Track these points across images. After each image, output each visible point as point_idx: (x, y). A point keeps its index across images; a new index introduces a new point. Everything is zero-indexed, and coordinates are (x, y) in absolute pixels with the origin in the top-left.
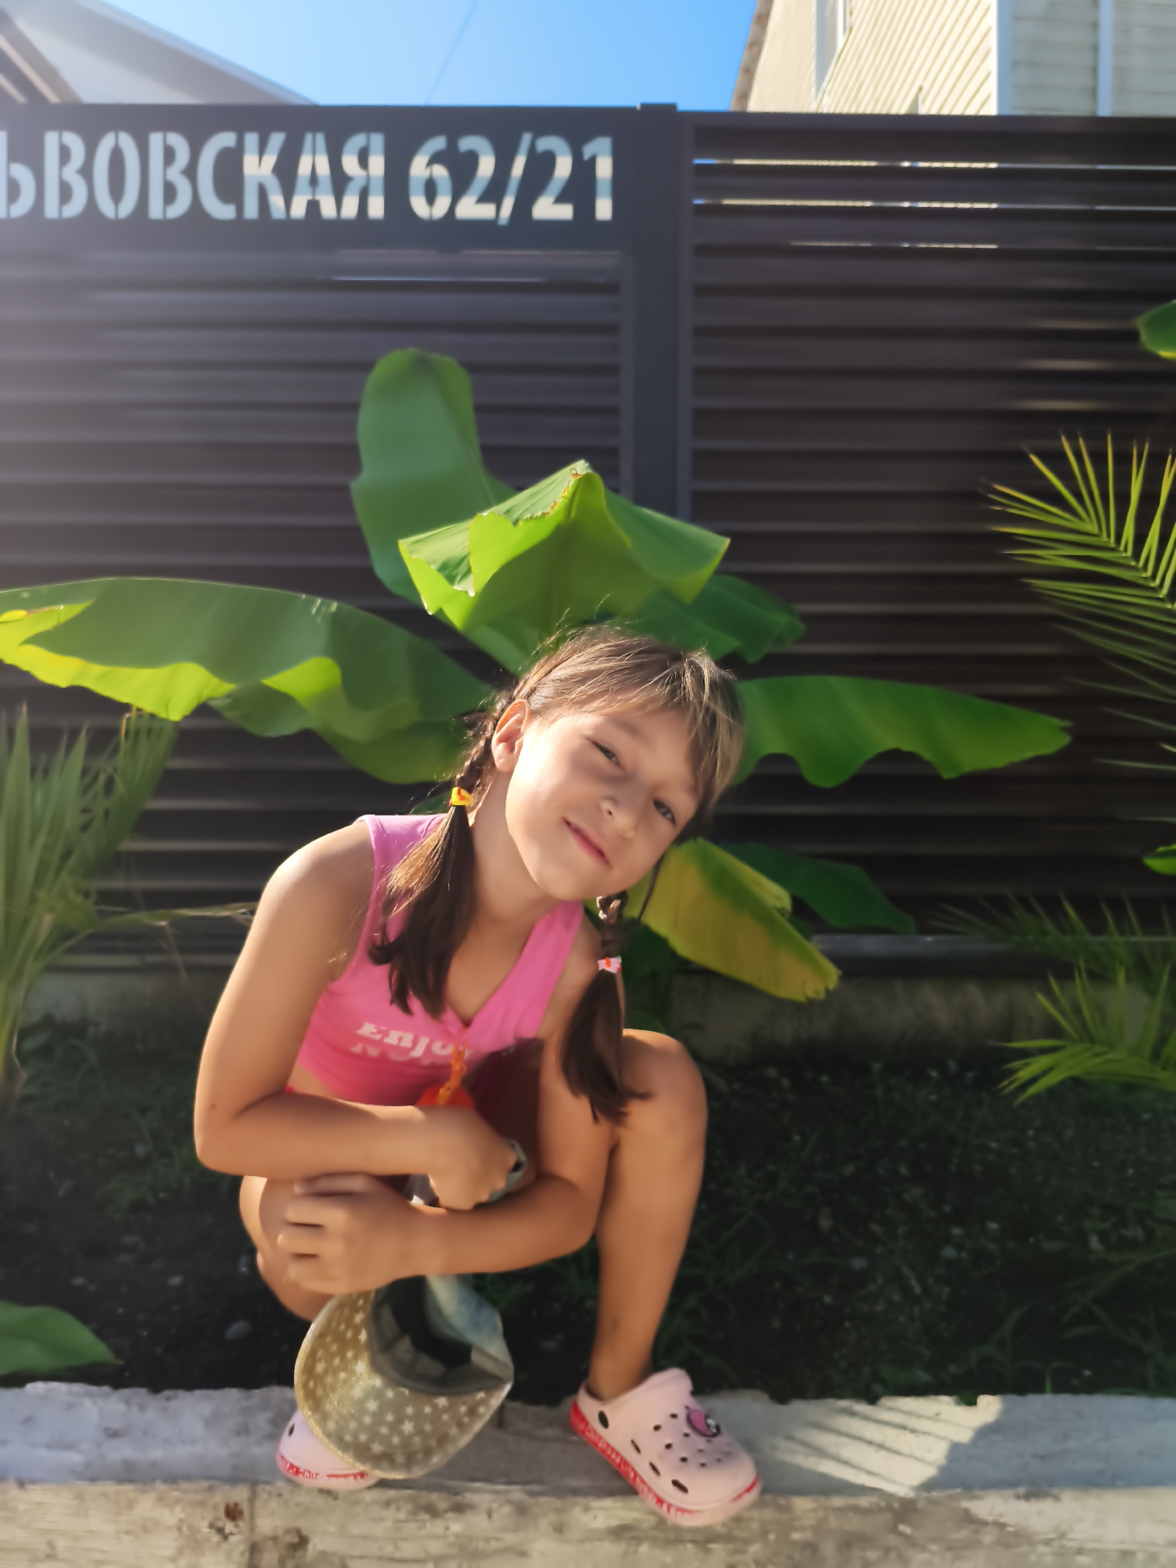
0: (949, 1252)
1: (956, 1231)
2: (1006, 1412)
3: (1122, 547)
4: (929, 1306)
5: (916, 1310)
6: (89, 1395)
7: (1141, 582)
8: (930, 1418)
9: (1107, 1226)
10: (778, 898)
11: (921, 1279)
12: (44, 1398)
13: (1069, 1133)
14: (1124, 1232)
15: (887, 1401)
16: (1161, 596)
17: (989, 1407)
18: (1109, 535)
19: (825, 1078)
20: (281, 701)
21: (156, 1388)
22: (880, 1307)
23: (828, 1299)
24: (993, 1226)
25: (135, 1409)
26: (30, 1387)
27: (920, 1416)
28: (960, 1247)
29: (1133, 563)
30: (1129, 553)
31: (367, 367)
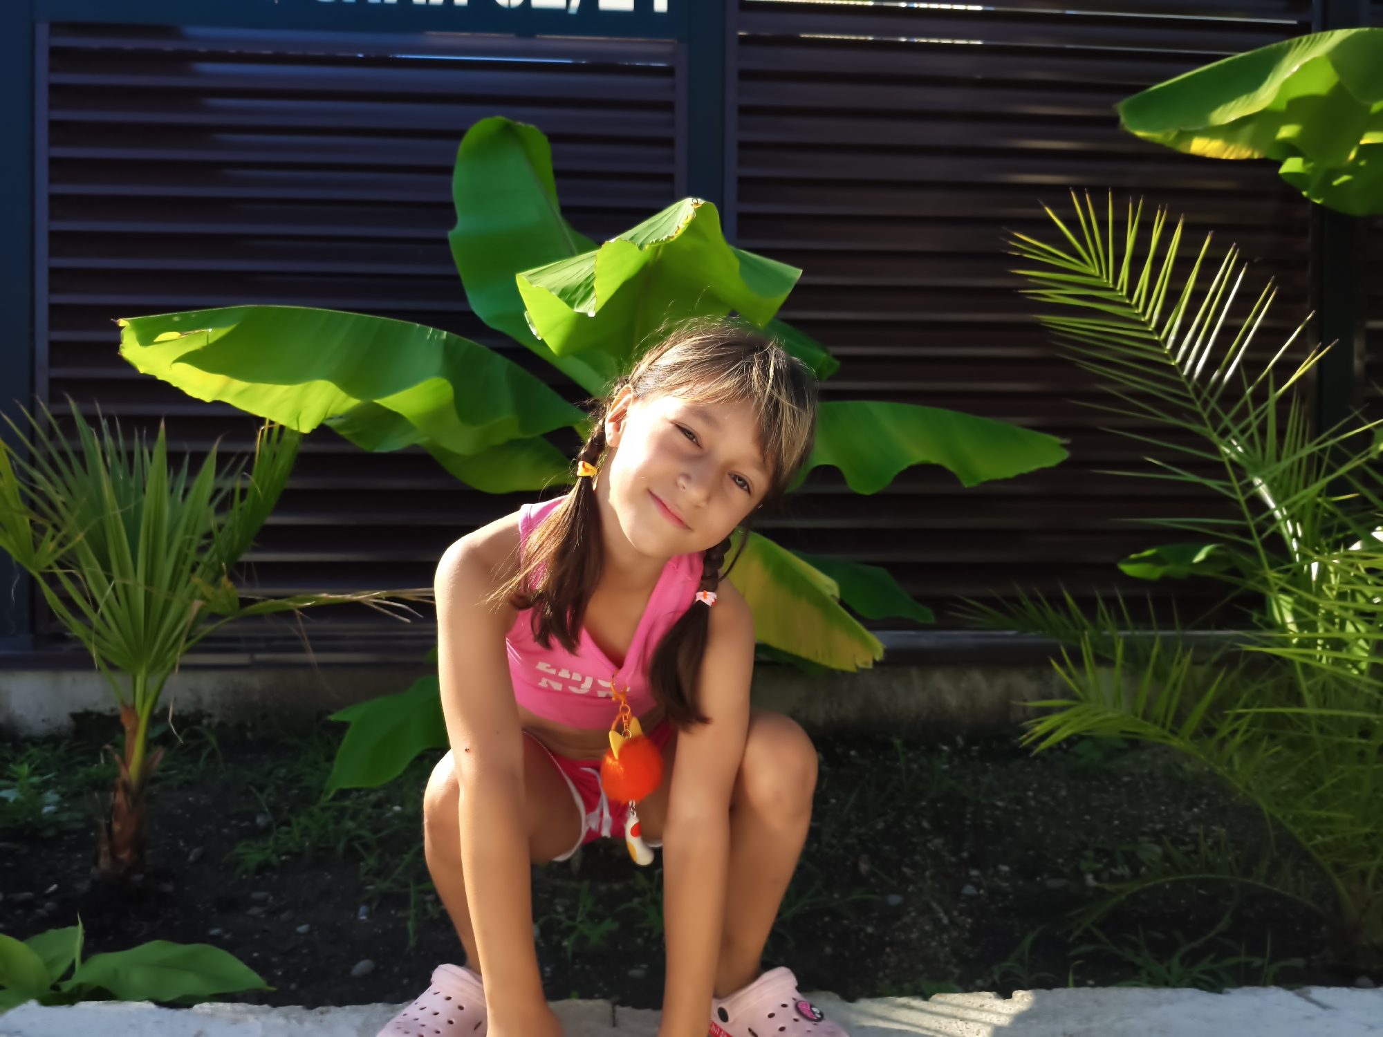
0: (969, 890)
1: (974, 873)
2: (1037, 1002)
3: (1118, 288)
4: (955, 934)
5: (945, 937)
6: (251, 1012)
7: (1134, 317)
8: (976, 1009)
9: (1100, 866)
10: (828, 587)
11: (947, 912)
12: (211, 1016)
13: (1063, 793)
14: (1113, 870)
15: (937, 997)
16: (1150, 329)
17: (1022, 1000)
18: (1108, 277)
19: (853, 753)
20: (393, 418)
21: (311, 1004)
22: (914, 935)
23: (870, 930)
24: (1005, 868)
25: (294, 1022)
26: (196, 1007)
27: (967, 1008)
28: (978, 886)
29: (1127, 301)
30: (1124, 293)
31: (459, 135)
